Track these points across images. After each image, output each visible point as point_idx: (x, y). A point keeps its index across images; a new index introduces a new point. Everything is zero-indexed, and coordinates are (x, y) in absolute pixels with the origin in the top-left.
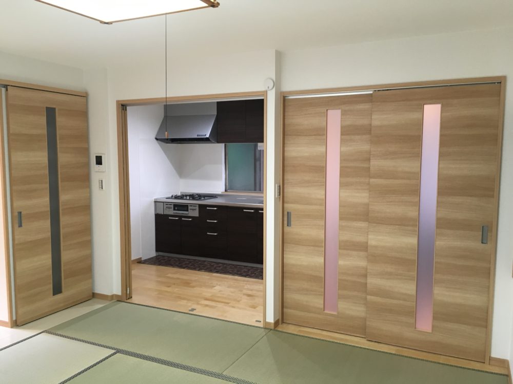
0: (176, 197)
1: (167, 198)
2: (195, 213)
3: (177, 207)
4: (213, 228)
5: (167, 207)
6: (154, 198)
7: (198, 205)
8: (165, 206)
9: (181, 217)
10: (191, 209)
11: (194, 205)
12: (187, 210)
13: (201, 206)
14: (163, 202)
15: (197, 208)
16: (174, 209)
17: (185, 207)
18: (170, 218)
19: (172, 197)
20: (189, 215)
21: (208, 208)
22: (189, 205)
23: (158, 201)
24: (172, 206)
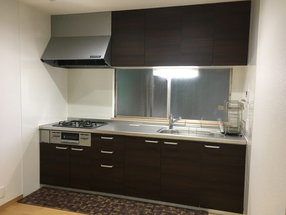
0: (64, 124)
1: (53, 126)
2: (88, 143)
3: (65, 135)
4: (107, 159)
5: (53, 136)
6: (39, 126)
7: (90, 134)
8: (52, 134)
9: (70, 146)
10: (81, 138)
11: (86, 134)
12: (78, 139)
13: (93, 135)
14: (49, 130)
15: (90, 137)
16: (62, 138)
17: (75, 136)
18: (57, 148)
19: (60, 123)
20: (80, 145)
21: (102, 138)
22: (80, 133)
23: (43, 128)
24: (60, 134)
